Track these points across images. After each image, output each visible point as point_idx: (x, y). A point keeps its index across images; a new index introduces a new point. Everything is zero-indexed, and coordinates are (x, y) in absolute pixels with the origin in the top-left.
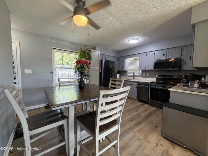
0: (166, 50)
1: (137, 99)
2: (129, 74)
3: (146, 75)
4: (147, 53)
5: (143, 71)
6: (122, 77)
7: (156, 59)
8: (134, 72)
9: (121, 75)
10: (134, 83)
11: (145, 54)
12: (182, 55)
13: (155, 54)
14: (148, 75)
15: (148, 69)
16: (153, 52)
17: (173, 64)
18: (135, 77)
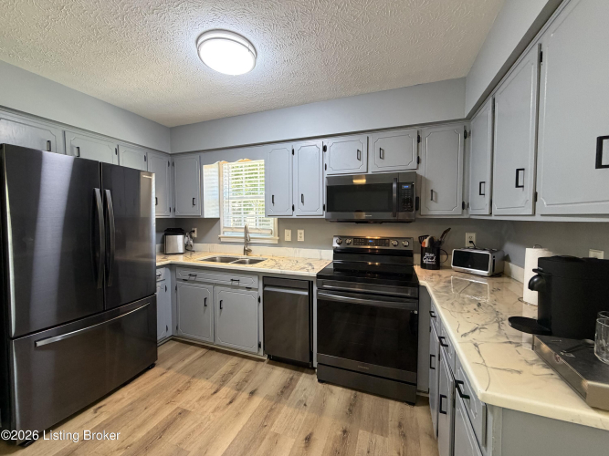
0: (365, 135)
1: (261, 352)
2: (226, 234)
3: (294, 235)
4: (297, 145)
5: (284, 222)
6: (197, 246)
7: (329, 172)
8: (246, 228)
9: (195, 235)
10: (246, 281)
11: (289, 146)
12: (419, 161)
13: (325, 149)
14: (301, 235)
15: (301, 211)
16: (319, 143)
17: (395, 195)
18: (252, 248)
